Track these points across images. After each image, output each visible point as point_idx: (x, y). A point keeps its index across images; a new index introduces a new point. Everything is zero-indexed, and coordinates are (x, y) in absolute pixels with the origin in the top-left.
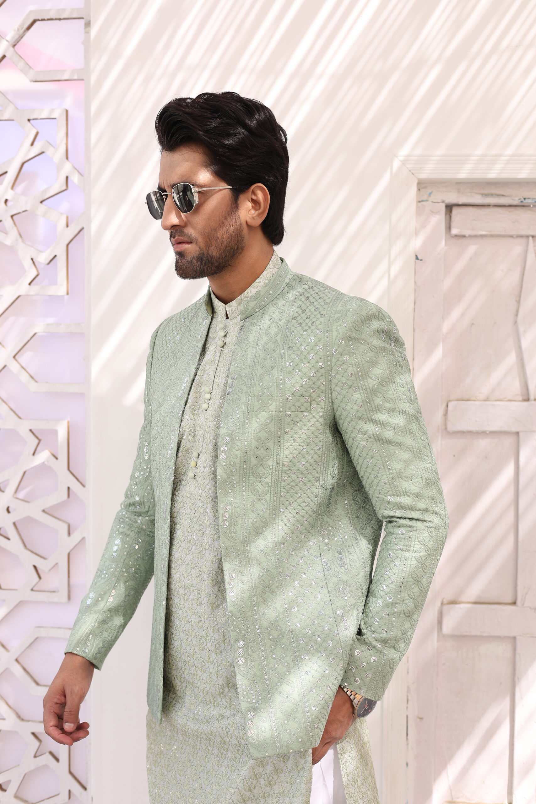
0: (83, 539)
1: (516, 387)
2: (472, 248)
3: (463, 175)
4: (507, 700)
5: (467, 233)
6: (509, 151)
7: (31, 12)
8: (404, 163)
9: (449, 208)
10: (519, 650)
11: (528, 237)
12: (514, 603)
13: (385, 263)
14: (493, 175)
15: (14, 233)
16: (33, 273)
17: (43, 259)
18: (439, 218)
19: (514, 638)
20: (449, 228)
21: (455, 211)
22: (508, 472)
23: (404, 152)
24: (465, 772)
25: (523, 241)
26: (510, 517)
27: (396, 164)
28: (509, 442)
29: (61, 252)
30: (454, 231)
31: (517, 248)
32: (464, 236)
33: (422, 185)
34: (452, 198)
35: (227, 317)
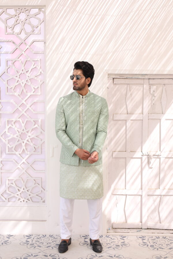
0: (44, 141)
1: (126, 111)
2: (117, 86)
3: (116, 73)
4: (125, 169)
5: (117, 83)
6: (124, 69)
7: (33, 40)
8: (105, 71)
9: (113, 79)
10: (127, 160)
11: (128, 84)
12: (126, 151)
13: (102, 89)
14: (121, 73)
15: (30, 82)
16: (34, 90)
17: (36, 87)
18: (112, 81)
19: (126, 158)
20: (113, 82)
21: (114, 79)
22: (124, 127)
23: (105, 68)
24: (117, 183)
25: (127, 85)
26: (125, 135)
27: (104, 71)
28: (124, 122)
29: (39, 86)
30: (114, 83)
31: (126, 86)
32: (116, 84)
33: (109, 74)
34: (114, 77)
35: (83, 98)
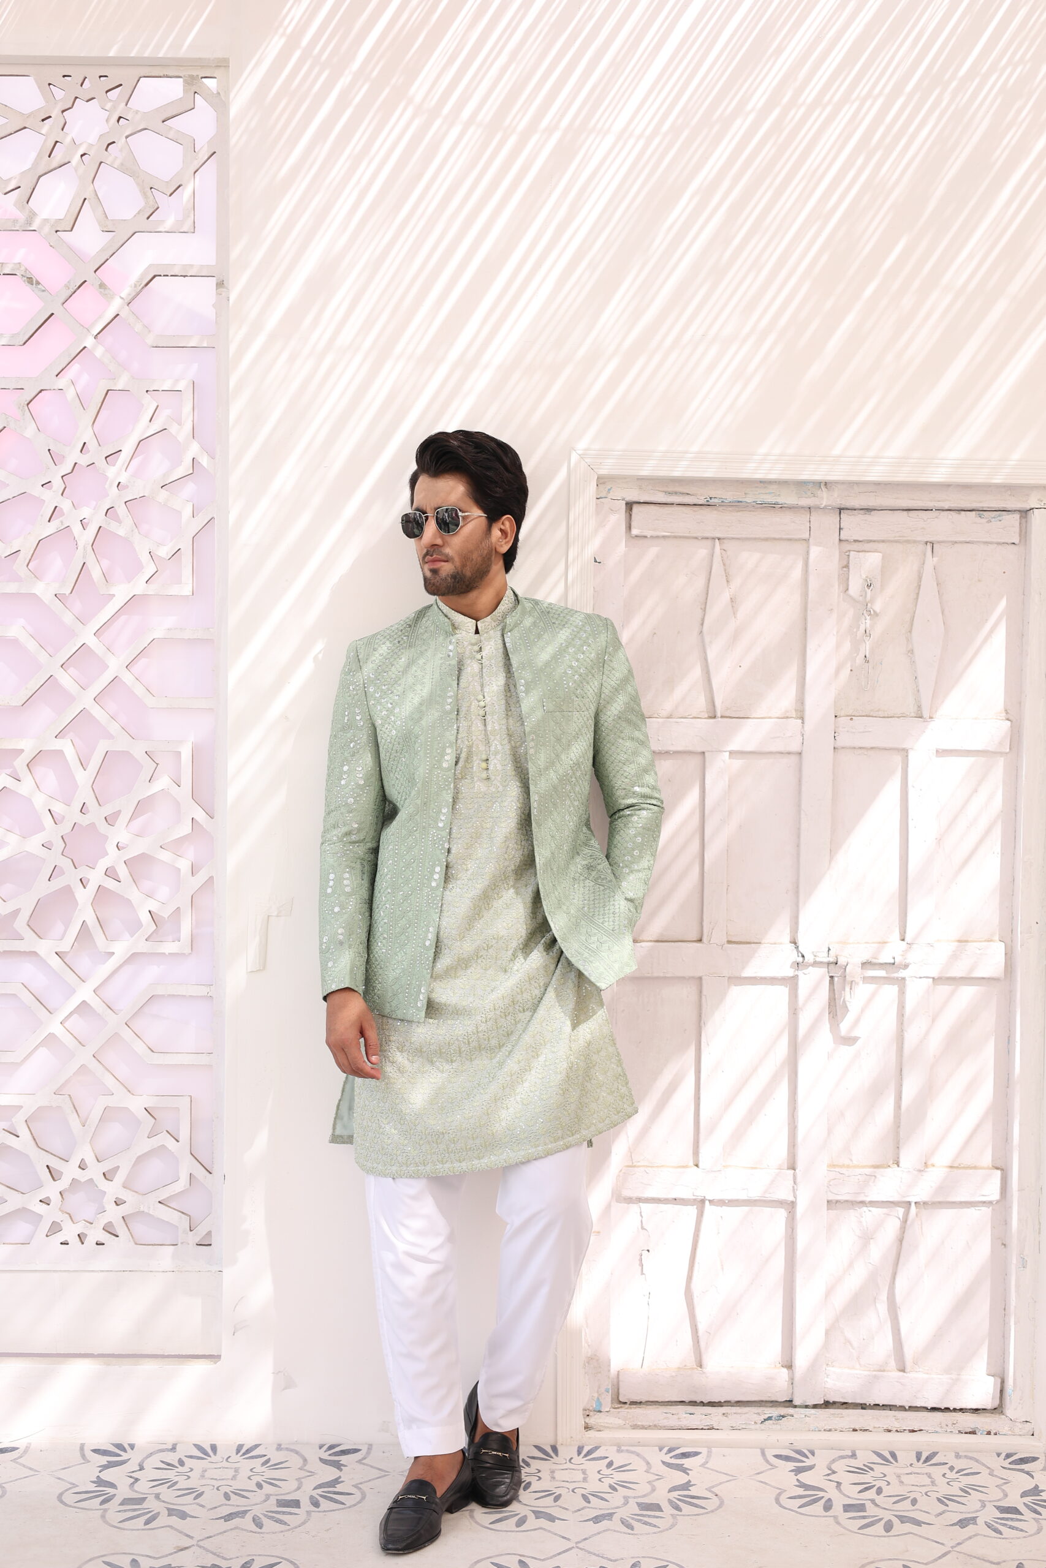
0: (211, 878)
1: (701, 703)
2: (653, 551)
3: (645, 472)
4: (691, 1052)
5: (649, 533)
6: (695, 448)
7: (150, 266)
8: (582, 457)
9: (630, 506)
10: (704, 992)
11: (714, 539)
12: (700, 940)
13: (561, 567)
14: (677, 473)
15: (128, 521)
16: (152, 569)
17: (164, 552)
18: (618, 518)
19: (700, 978)
20: (629, 527)
21: (635, 508)
22: (691, 799)
23: (582, 445)
24: (645, 1131)
25: (709, 543)
26: (695, 846)
27: (574, 457)
28: (694, 763)
29: (186, 545)
30: (635, 532)
31: (701, 552)
32: (646, 537)
33: (601, 481)
34: (633, 496)
35: (477, 632)
